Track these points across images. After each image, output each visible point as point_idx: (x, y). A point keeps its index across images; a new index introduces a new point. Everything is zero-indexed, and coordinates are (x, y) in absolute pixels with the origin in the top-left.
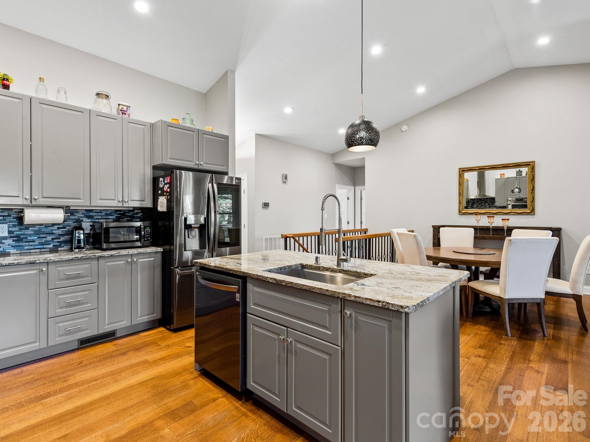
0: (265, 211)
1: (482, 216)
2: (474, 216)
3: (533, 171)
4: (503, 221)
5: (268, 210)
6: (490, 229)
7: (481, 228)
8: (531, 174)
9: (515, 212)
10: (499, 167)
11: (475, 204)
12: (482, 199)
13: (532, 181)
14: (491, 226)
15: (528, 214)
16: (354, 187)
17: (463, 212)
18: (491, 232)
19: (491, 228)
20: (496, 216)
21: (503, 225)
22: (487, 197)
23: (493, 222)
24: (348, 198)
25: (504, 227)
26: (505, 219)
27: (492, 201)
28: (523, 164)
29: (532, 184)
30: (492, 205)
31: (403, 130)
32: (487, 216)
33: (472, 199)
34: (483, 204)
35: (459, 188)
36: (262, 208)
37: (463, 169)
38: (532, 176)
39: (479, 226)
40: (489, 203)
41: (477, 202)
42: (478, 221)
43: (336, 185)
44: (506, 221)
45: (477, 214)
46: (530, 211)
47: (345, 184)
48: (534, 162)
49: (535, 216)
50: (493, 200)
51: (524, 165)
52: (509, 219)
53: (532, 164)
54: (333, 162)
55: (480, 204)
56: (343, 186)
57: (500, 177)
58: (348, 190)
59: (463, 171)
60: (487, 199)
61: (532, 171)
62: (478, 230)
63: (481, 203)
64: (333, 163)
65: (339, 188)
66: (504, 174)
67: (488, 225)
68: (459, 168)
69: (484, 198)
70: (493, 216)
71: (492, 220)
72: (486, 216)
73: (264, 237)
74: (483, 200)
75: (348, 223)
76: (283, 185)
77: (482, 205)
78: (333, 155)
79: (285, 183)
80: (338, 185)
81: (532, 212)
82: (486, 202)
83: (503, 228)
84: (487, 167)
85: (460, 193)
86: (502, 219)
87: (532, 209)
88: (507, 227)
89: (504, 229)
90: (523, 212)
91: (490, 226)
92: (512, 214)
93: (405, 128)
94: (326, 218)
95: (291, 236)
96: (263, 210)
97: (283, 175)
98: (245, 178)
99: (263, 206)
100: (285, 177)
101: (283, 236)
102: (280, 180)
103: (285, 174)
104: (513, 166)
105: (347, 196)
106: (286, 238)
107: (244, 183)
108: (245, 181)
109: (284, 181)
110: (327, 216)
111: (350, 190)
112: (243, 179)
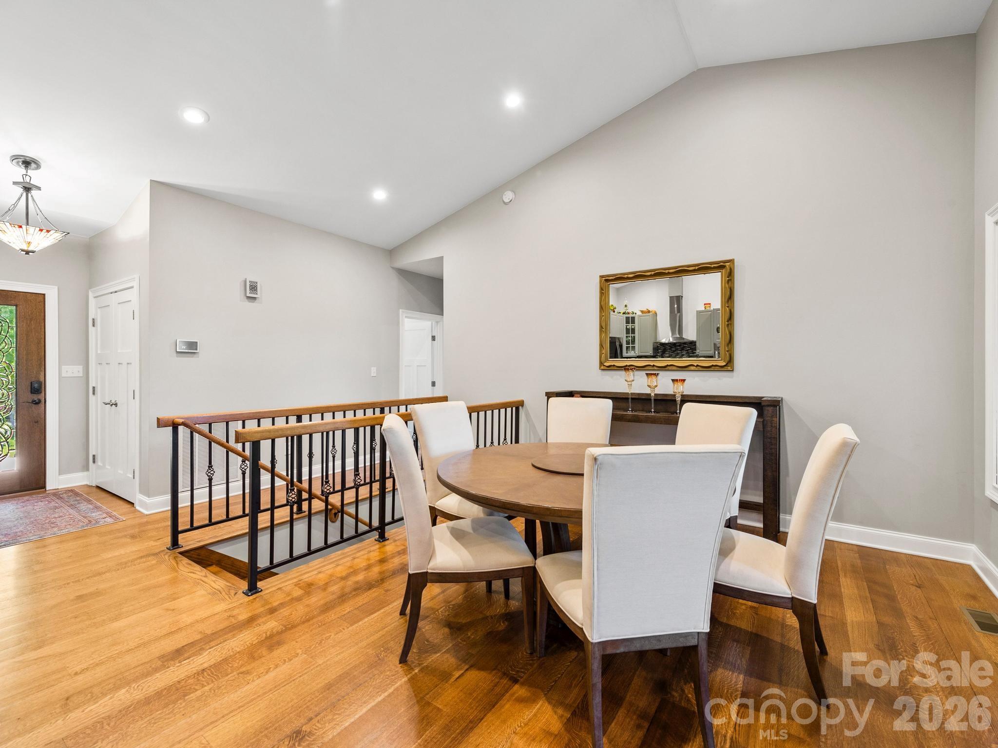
0: (186, 362)
1: (637, 373)
2: (623, 373)
3: (731, 280)
4: (674, 384)
6: (651, 399)
7: (637, 397)
8: (727, 286)
9: (697, 366)
10: (669, 273)
11: (667, 351)
12: (678, 344)
13: (730, 301)
14: (653, 395)
15: (721, 368)
17: (607, 364)
18: (653, 406)
19: (653, 398)
20: (661, 373)
21: (674, 392)
22: (685, 341)
23: (656, 386)
24: (433, 338)
25: (675, 395)
26: (677, 380)
27: (693, 347)
28: (713, 266)
29: (728, 307)
30: (692, 354)
31: (506, 200)
32: (646, 374)
33: (663, 344)
34: (679, 352)
35: (600, 316)
37: (607, 278)
38: (728, 290)
39: (632, 394)
40: (688, 350)
41: (669, 349)
42: (630, 383)
43: (401, 310)
44: (680, 384)
45: (628, 369)
46: (724, 364)
47: (422, 311)
48: (731, 261)
49: (735, 373)
50: (693, 343)
51: (715, 268)
52: (684, 380)
53: (729, 266)
54: (392, 266)
55: (674, 351)
56: (417, 314)
57: (704, 309)
58: (433, 323)
59: (607, 281)
60: (685, 343)
61: (728, 280)
62: (630, 400)
63: (676, 350)
64: (393, 268)
65: (406, 317)
66: (709, 304)
67: (647, 391)
68: (600, 276)
69: (680, 343)
70: (656, 372)
71: (653, 381)
72: (644, 373)
74: (679, 346)
75: (433, 384)
76: (247, 305)
77: (678, 354)
78: (391, 252)
80: (403, 310)
81: (729, 365)
82: (682, 349)
83: (673, 399)
84: (649, 274)
85: (601, 327)
86: (673, 380)
87: (728, 359)
88: (682, 395)
89: (675, 401)
90: (713, 365)
91: (650, 394)
92: (692, 368)
93: (508, 196)
94: (375, 375)
95: (181, 421)
96: (177, 357)
97: (245, 282)
98: (135, 284)
99: (179, 349)
100: (250, 286)
101: (161, 423)
102: (237, 292)
103: (251, 280)
104: (694, 271)
105: (432, 334)
106: (175, 427)
107: (132, 295)
108: (135, 290)
109: (248, 295)
110: (375, 371)
111: (437, 322)
112: (132, 287)
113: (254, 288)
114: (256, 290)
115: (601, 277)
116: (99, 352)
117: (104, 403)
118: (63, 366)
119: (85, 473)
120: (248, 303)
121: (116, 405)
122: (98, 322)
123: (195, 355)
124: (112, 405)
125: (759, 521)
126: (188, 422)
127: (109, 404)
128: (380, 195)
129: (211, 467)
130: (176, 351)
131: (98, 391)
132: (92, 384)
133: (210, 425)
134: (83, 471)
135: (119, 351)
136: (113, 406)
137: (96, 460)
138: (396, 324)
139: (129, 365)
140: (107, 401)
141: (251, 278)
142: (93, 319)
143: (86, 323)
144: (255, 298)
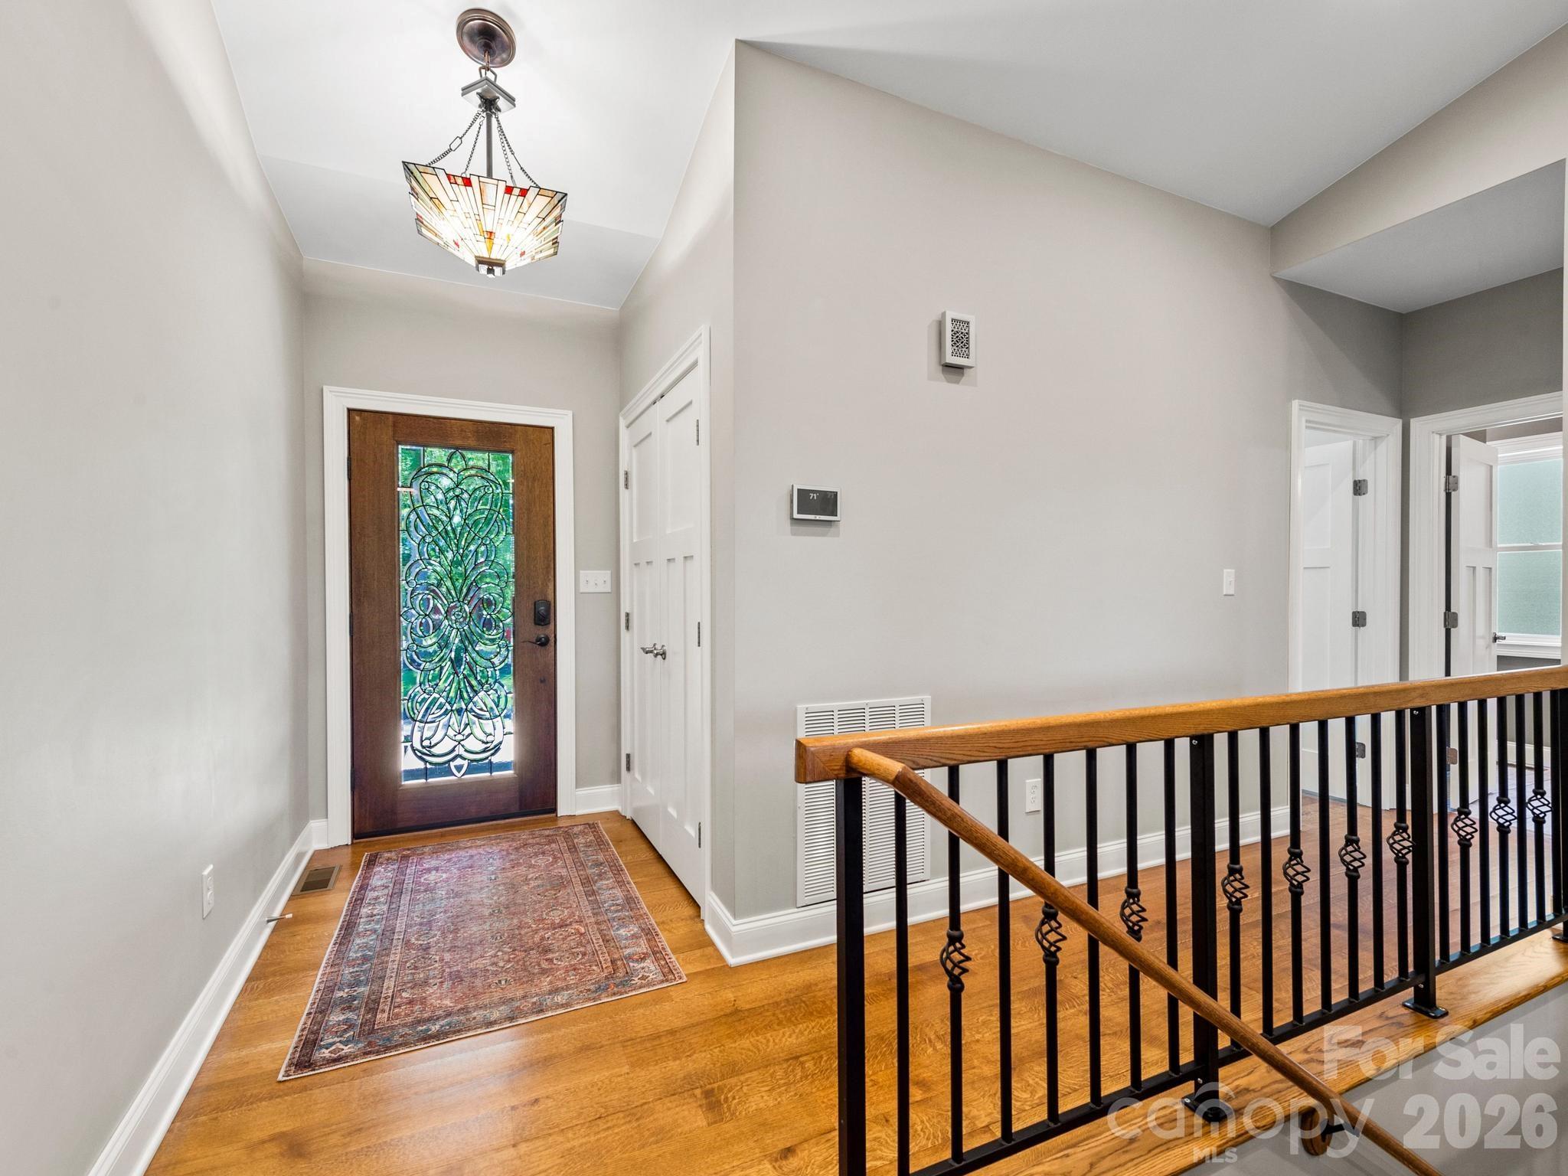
0: (812, 543)
5: (838, 535)
16: (1397, 425)
24: (1359, 488)
36: (789, 521)
43: (1296, 403)
47: (1345, 403)
54: (1276, 275)
56: (1332, 414)
58: (1366, 438)
64: (1278, 280)
65: (1312, 425)
73: (801, 708)
75: (1359, 619)
76: (944, 387)
78: (1273, 234)
79: (954, 377)
80: (1302, 404)
94: (1232, 592)
96: (794, 534)
97: (941, 324)
98: (702, 355)
99: (798, 513)
100: (954, 333)
102: (923, 353)
103: (955, 317)
105: (1354, 476)
106: (853, 776)
107: (696, 388)
108: (704, 375)
109: (949, 359)
110: (1232, 579)
111: (1375, 439)
112: (695, 364)
113: (960, 338)
114: (967, 345)
116: (634, 541)
117: (643, 649)
118: (581, 572)
119: (615, 787)
120: (945, 383)
121: (663, 655)
122: (633, 479)
123: (833, 529)
124: (657, 655)
127: (651, 652)
129: (960, 938)
130: (792, 519)
131: (636, 622)
132: (625, 607)
133: (954, 770)
134: (612, 783)
135: (668, 531)
136: (659, 657)
137: (631, 767)
138: (1284, 442)
139: (689, 562)
140: (649, 646)
141: (956, 310)
142: (626, 474)
143: (616, 481)
144: (962, 369)
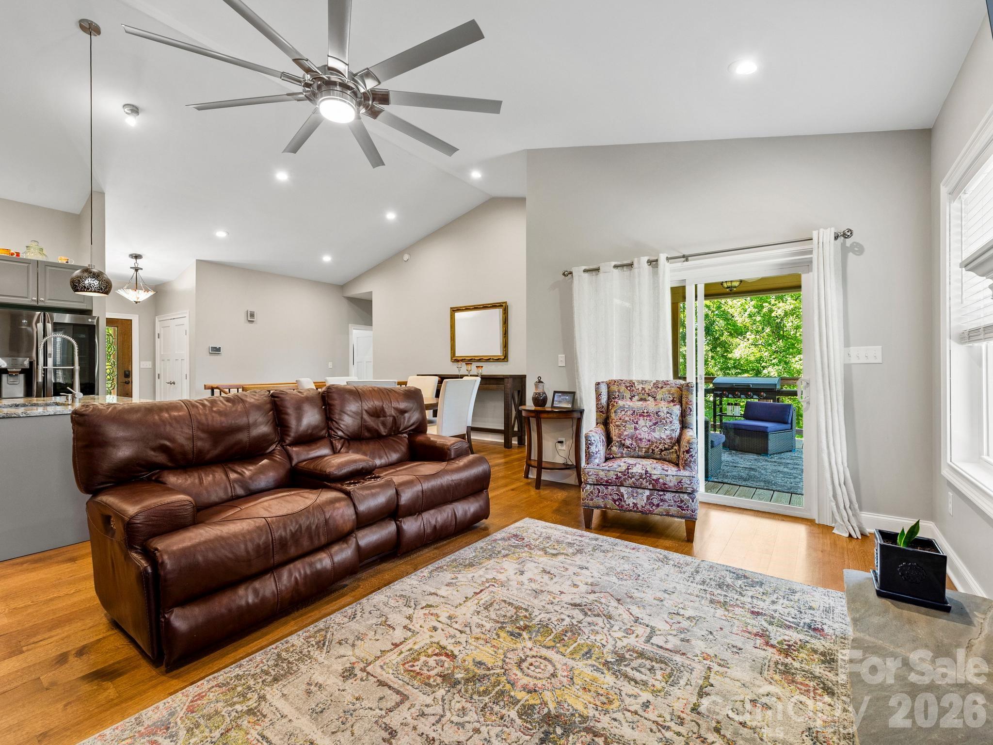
0: (214, 357)
3: (505, 312)
4: (478, 369)
8: (505, 316)
9: (493, 359)
10: (480, 308)
13: (505, 324)
15: (502, 360)
17: (454, 359)
20: (472, 363)
21: (477, 373)
23: (470, 370)
26: (479, 367)
28: (498, 305)
29: (504, 327)
31: (405, 260)
32: (465, 363)
35: (451, 331)
37: (454, 309)
38: (505, 318)
39: (460, 375)
42: (459, 369)
43: (349, 325)
44: (480, 369)
46: (504, 358)
48: (508, 302)
49: (509, 362)
52: (482, 367)
53: (506, 305)
54: (345, 295)
64: (344, 297)
71: (469, 367)
78: (342, 287)
80: (351, 325)
81: (506, 358)
84: (471, 308)
85: (451, 338)
86: (477, 367)
87: (506, 355)
88: (481, 375)
90: (498, 358)
92: (491, 360)
93: (406, 257)
95: (216, 386)
96: (209, 356)
97: (247, 312)
98: (187, 315)
99: (211, 351)
100: (250, 314)
101: (206, 388)
102: (243, 318)
103: (250, 311)
104: (490, 307)
106: (213, 389)
107: (186, 321)
108: (187, 318)
109: (249, 319)
112: (185, 317)
113: (252, 315)
114: (254, 316)
115: (451, 308)
116: (162, 353)
117: (166, 383)
118: (142, 362)
120: (249, 324)
121: (174, 383)
122: (162, 336)
123: (221, 354)
125: (502, 439)
126: (220, 387)
127: (169, 383)
128: (327, 259)
130: (209, 353)
131: (162, 376)
132: (157, 372)
133: (229, 390)
135: (176, 353)
136: (172, 384)
138: (347, 333)
139: (182, 361)
140: (168, 381)
141: (251, 309)
142: (159, 334)
143: (153, 336)
144: (253, 321)
